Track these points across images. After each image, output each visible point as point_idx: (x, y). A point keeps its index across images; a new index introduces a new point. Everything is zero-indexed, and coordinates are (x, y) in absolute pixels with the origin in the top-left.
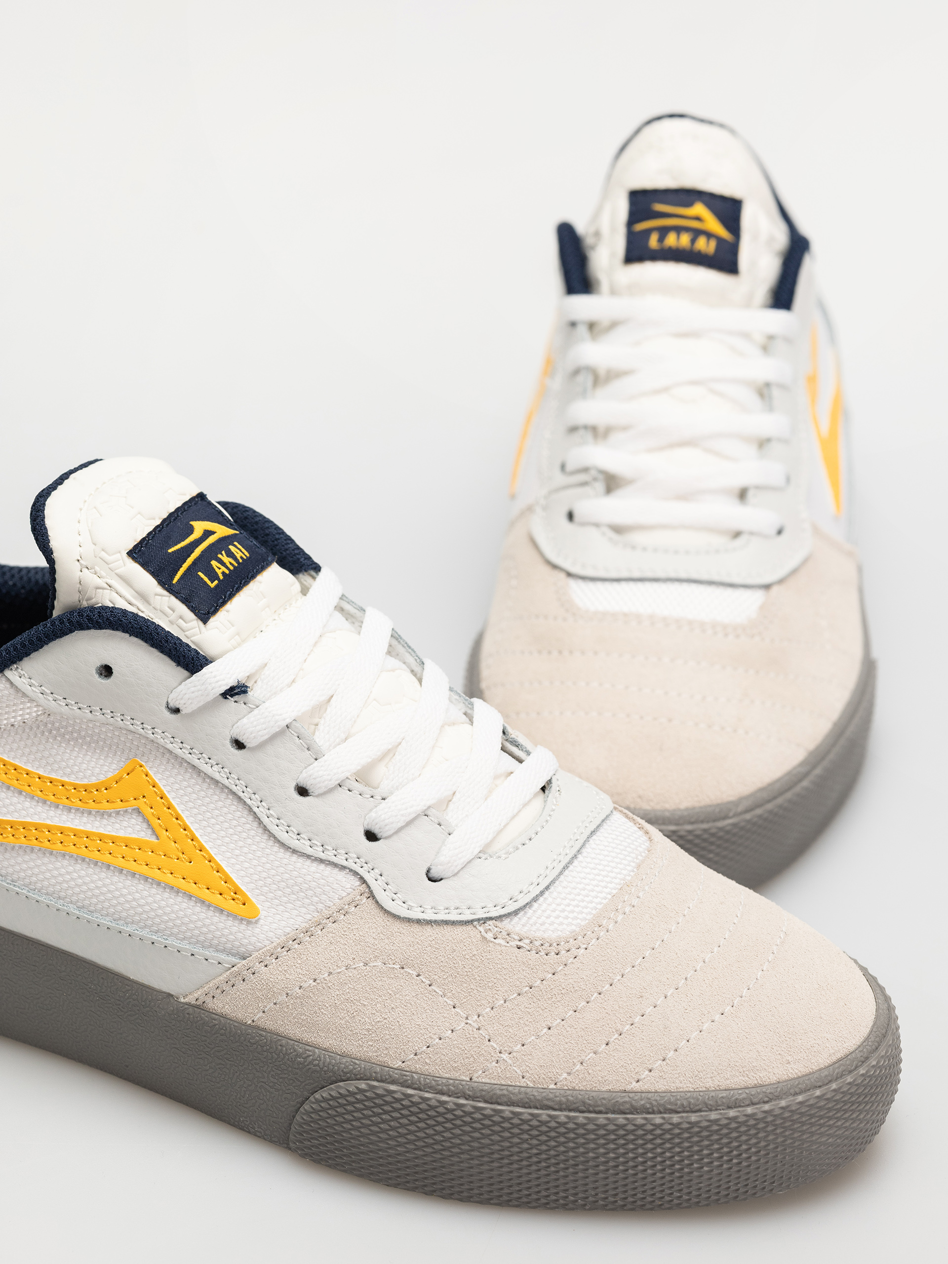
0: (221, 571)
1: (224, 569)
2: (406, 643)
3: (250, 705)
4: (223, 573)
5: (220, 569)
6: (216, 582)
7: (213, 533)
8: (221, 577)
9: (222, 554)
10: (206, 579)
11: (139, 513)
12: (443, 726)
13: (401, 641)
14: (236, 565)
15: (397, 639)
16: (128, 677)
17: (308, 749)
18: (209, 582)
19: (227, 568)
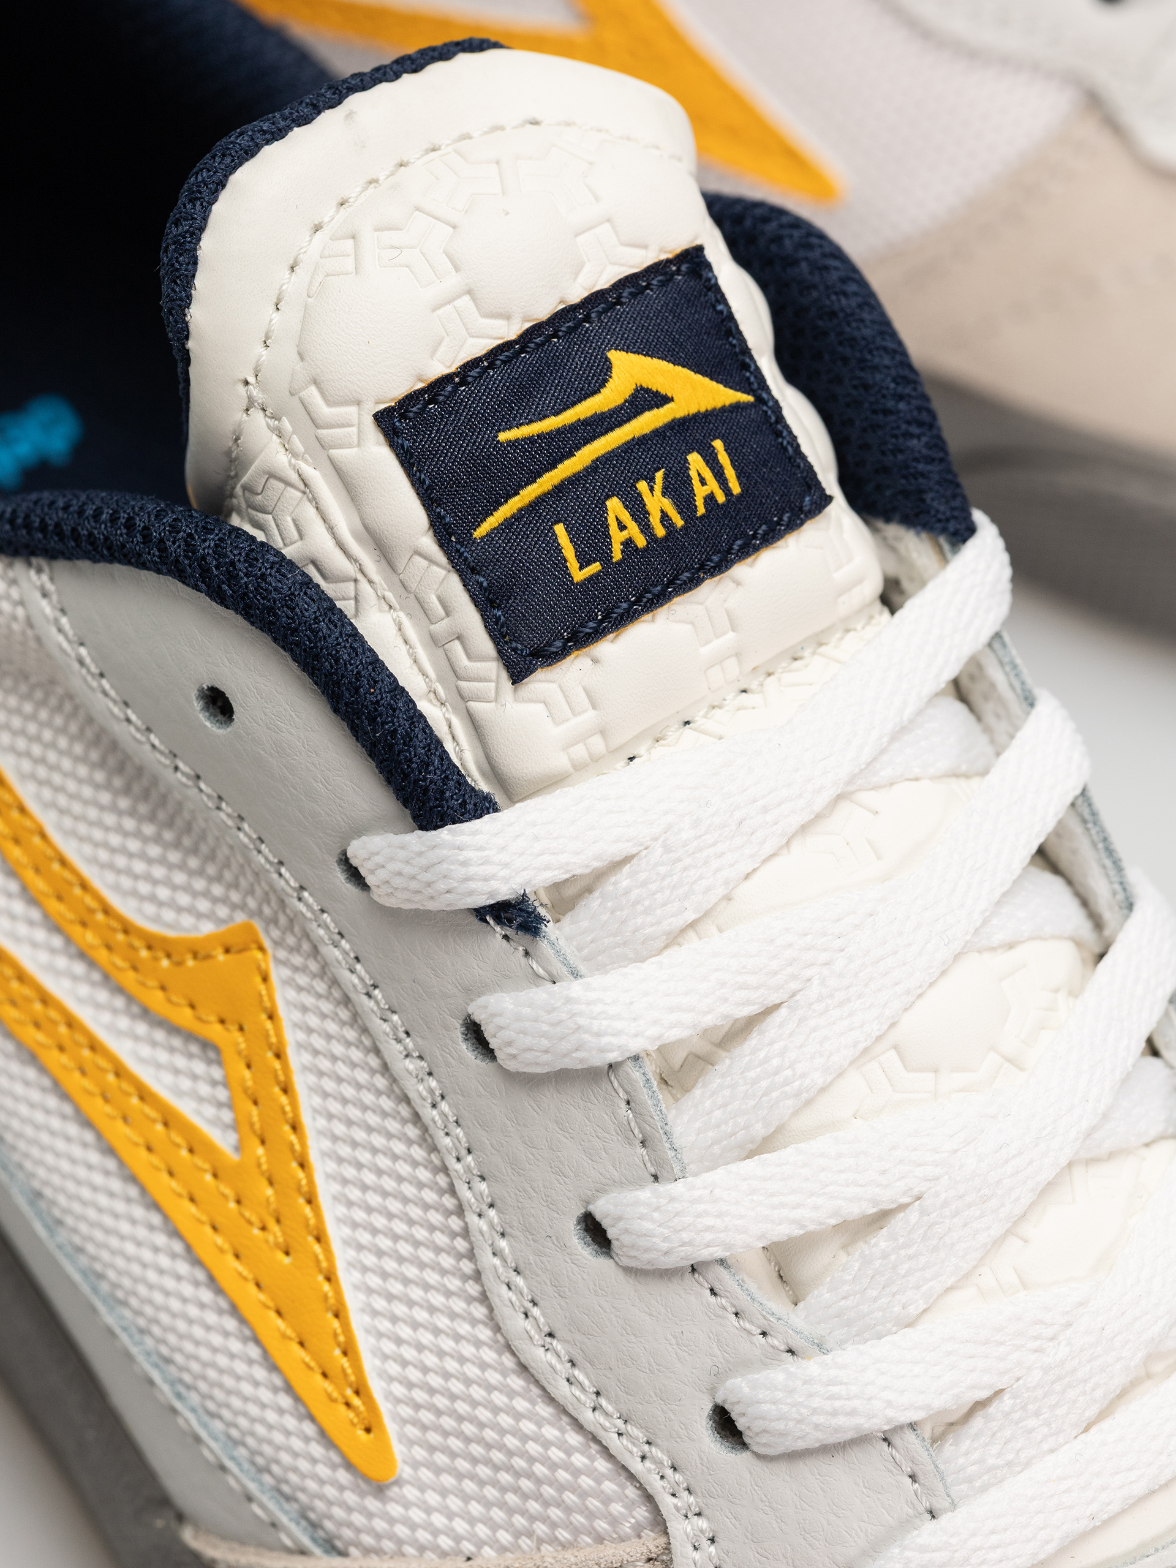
0: (625, 535)
1: (633, 529)
2: (1105, 840)
3: (535, 966)
4: (628, 543)
5: (622, 527)
6: (595, 567)
7: (660, 400)
8: (617, 555)
9: (651, 480)
10: (569, 551)
11: (469, 292)
12: (1070, 1165)
13: (1093, 832)
14: (679, 522)
15: (1084, 821)
16: (264, 750)
17: (643, 1143)
18: (573, 564)
19: (646, 528)
